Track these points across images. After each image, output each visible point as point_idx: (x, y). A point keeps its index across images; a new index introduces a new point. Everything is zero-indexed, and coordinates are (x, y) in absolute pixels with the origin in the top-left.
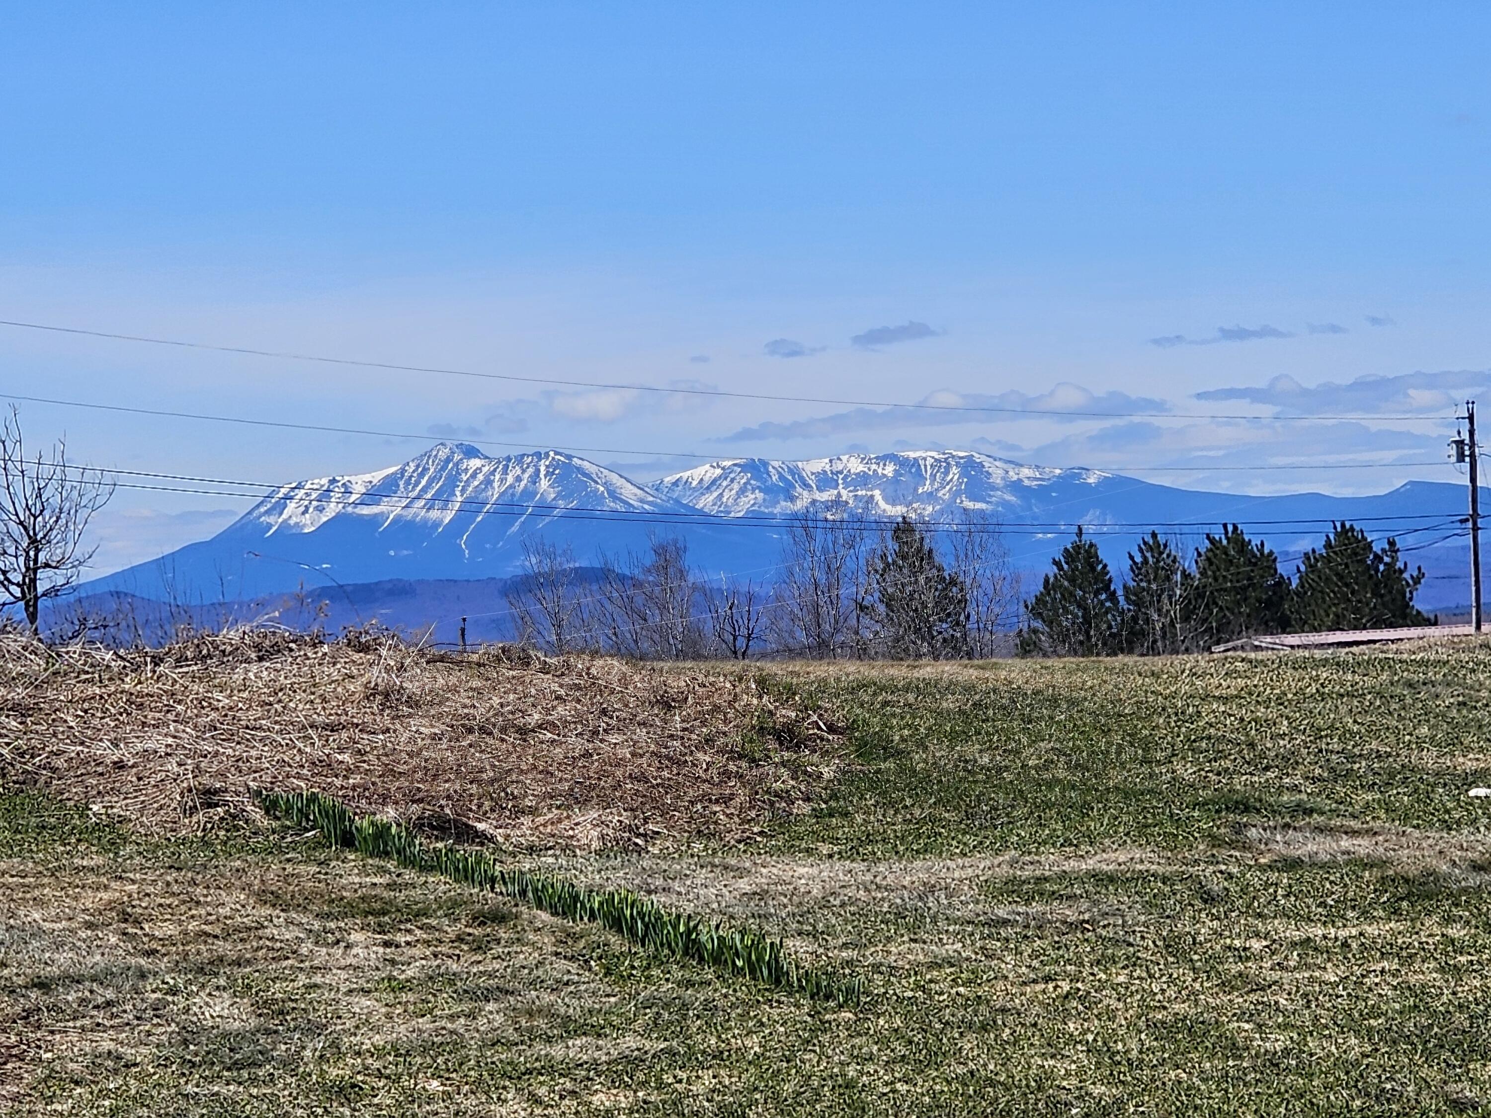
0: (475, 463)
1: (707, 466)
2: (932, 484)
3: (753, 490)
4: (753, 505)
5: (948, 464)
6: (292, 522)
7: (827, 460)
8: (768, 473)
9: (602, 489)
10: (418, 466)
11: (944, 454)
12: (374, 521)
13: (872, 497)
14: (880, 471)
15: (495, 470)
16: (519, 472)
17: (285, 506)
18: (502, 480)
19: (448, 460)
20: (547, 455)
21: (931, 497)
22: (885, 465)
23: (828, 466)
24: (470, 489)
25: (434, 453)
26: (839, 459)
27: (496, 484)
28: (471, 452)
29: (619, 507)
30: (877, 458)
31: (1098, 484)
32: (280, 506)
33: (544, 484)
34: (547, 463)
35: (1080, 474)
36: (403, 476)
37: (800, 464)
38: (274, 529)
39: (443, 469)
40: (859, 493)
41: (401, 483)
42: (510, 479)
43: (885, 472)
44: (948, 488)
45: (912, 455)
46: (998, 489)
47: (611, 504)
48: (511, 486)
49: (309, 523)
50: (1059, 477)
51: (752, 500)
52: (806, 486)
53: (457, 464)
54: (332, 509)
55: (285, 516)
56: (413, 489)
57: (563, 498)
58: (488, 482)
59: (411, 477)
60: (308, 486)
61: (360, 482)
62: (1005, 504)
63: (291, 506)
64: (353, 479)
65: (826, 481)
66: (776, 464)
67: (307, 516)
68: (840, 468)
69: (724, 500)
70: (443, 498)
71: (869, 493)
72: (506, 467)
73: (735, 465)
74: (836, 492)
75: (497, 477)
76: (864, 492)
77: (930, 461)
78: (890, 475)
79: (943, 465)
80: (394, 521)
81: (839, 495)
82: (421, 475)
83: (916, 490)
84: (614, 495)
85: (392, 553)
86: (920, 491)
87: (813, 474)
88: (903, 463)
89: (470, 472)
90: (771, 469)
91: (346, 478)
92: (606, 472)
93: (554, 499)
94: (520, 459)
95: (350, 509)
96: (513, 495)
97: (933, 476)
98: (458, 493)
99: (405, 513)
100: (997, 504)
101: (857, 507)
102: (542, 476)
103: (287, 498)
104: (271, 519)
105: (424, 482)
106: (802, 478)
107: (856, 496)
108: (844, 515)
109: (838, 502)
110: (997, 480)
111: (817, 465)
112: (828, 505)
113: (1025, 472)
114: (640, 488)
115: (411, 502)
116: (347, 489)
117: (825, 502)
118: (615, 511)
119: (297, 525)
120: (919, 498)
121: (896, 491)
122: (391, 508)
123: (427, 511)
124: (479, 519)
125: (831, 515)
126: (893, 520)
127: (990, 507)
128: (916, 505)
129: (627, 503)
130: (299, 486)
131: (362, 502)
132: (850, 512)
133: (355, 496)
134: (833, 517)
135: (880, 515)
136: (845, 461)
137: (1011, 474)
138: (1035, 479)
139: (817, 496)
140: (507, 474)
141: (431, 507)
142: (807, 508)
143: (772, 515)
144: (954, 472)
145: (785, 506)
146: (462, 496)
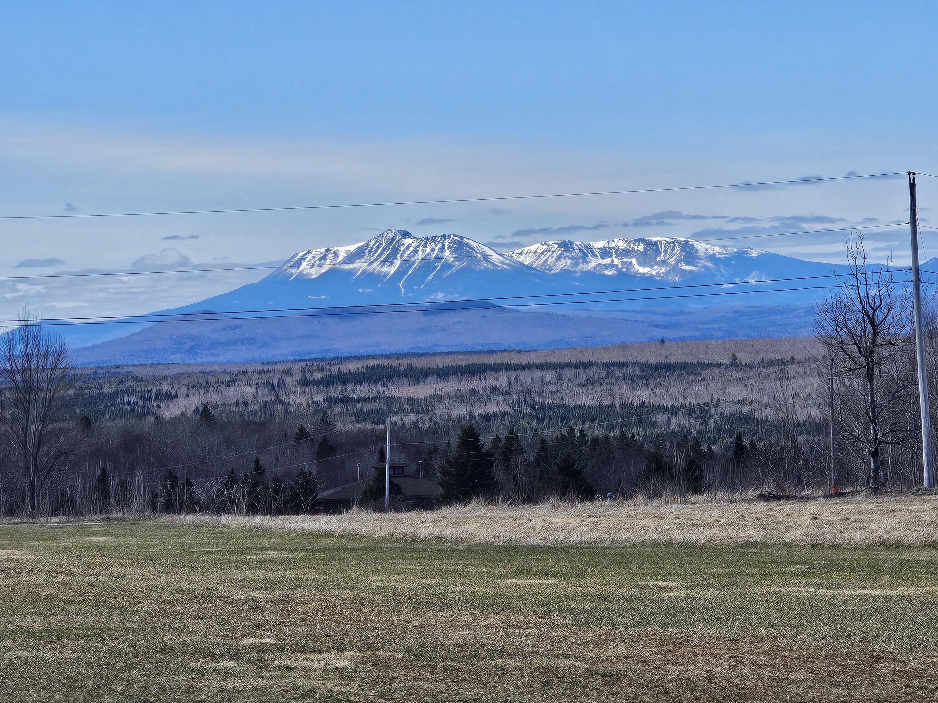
0: (408, 241)
1: (539, 245)
2: (665, 256)
3: (565, 258)
4: (564, 266)
5: (674, 244)
6: (305, 272)
7: (606, 241)
8: (573, 248)
9: (480, 256)
10: (376, 242)
11: (672, 239)
12: (351, 273)
13: (631, 262)
14: (636, 248)
15: (419, 245)
16: (434, 246)
17: (301, 263)
18: (424, 251)
19: (393, 239)
20: (449, 236)
21: (664, 262)
22: (639, 245)
23: (607, 245)
24: (406, 255)
25: (385, 235)
26: (613, 241)
27: (420, 253)
28: (406, 234)
29: (490, 266)
30: (634, 240)
31: (758, 257)
32: (298, 264)
33: (447, 253)
34: (449, 241)
35: (748, 251)
36: (367, 247)
37: (591, 244)
38: (294, 276)
39: (391, 243)
40: (624, 260)
41: (367, 252)
42: (428, 250)
43: (639, 249)
44: (674, 258)
45: (654, 239)
46: (701, 259)
47: (484, 265)
48: (428, 254)
49: (315, 273)
50: (735, 253)
51: (564, 263)
52: (594, 255)
53: (398, 242)
54: (328, 265)
55: (301, 268)
56: (373, 256)
57: (458, 261)
58: (416, 251)
59: (372, 248)
60: (314, 252)
61: (343, 251)
62: (706, 267)
63: (304, 263)
64: (339, 249)
65: (605, 252)
66: (578, 243)
67: (313, 269)
68: (613, 246)
69: (549, 263)
70: (390, 260)
71: (630, 260)
72: (426, 243)
73: (555, 243)
74: (610, 259)
75: (421, 248)
76: (627, 260)
77: (664, 242)
78: (642, 250)
79: (672, 244)
80: (362, 273)
81: (612, 261)
82: (378, 247)
83: (656, 259)
84: (486, 258)
85: (360, 290)
86: (658, 259)
87: (598, 248)
88: (648, 244)
89: (406, 246)
90: (575, 246)
91: (336, 249)
92: (482, 246)
93: (453, 261)
94: (434, 239)
95: (337, 266)
96: (429, 259)
97: (666, 252)
98: (399, 258)
99: (368, 268)
100: (702, 267)
101: (622, 268)
102: (446, 248)
103: (303, 258)
104: (293, 271)
105: (379, 251)
106: (592, 252)
107: (622, 262)
108: (615, 272)
109: (612, 265)
110: (701, 254)
111: (600, 244)
112: (606, 267)
113: (717, 249)
114: (501, 255)
115: (372, 262)
116: (336, 254)
117: (605, 265)
118: (487, 269)
119: (307, 274)
120: (657, 263)
121: (644, 260)
122: (361, 265)
123: (381, 267)
124: (410, 272)
125: (608, 273)
126: (643, 276)
127: (697, 269)
128: (656, 267)
129: (494, 264)
130: (309, 252)
131: (344, 262)
132: (619, 270)
133: (340, 258)
134: (610, 273)
135: (636, 272)
136: (616, 242)
137: (709, 250)
138: (722, 254)
139: (601, 261)
140: (426, 247)
141: (384, 265)
142: (595, 268)
143: (575, 272)
144: (677, 250)
145: (582, 267)
146: (401, 259)
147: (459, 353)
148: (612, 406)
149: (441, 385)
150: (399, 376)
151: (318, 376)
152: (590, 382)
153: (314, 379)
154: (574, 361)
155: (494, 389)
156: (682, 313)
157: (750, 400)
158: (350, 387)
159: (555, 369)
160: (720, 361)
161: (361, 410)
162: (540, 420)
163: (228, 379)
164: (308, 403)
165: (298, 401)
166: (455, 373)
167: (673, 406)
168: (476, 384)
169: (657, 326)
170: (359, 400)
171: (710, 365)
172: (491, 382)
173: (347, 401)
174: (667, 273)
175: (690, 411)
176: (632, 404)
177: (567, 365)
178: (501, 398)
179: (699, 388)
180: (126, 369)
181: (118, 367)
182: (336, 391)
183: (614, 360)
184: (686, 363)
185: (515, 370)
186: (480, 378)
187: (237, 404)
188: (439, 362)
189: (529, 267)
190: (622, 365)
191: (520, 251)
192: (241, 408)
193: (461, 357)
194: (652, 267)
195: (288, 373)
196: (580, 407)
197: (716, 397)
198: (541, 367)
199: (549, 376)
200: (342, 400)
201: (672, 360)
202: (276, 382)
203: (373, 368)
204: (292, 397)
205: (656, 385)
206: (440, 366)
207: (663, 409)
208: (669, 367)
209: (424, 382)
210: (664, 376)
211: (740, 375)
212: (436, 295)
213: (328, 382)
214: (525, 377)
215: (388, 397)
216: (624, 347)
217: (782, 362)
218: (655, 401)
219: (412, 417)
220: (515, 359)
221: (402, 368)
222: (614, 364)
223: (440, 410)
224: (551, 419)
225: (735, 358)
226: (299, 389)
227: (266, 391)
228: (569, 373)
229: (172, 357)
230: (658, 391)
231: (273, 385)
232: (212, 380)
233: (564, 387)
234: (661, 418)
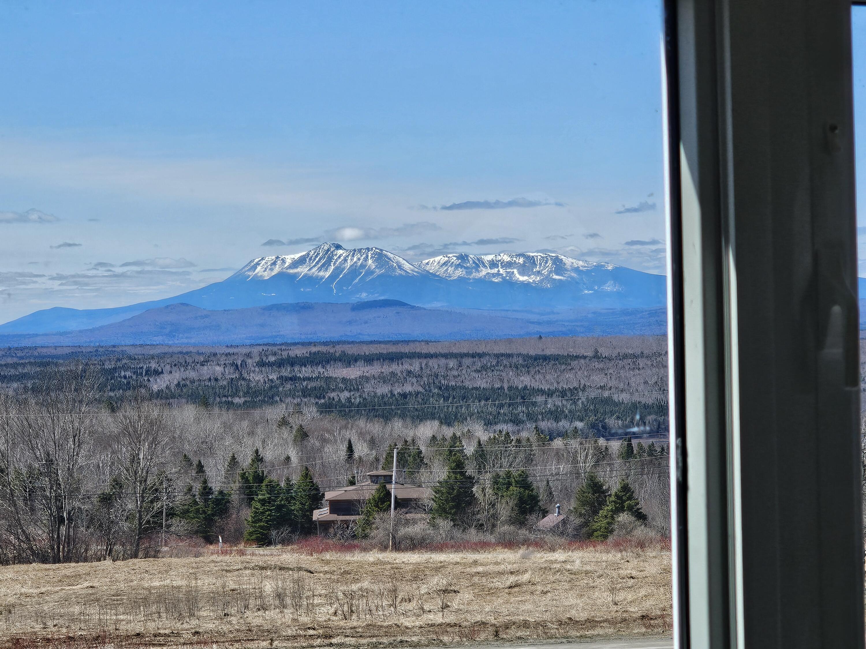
0: (340, 252)
1: (442, 257)
2: (540, 267)
3: (461, 268)
4: (461, 274)
5: (547, 259)
6: (259, 275)
7: (494, 255)
8: (468, 260)
9: (395, 265)
10: (315, 252)
11: (546, 254)
12: (295, 276)
13: (513, 272)
14: (517, 261)
15: (349, 255)
16: (359, 256)
17: (256, 268)
18: (352, 260)
19: (328, 250)
20: (372, 249)
21: (539, 273)
22: (519, 258)
23: (494, 258)
24: (338, 263)
25: (322, 247)
26: (499, 255)
27: (349, 261)
28: (338, 247)
29: (403, 273)
30: (516, 255)
31: (613, 270)
32: (255, 267)
33: (370, 262)
34: (372, 253)
35: (605, 265)
36: (308, 256)
37: (482, 257)
38: (251, 277)
39: (326, 253)
40: (508, 270)
41: (308, 260)
42: (355, 259)
43: (520, 262)
44: (547, 269)
45: (532, 254)
46: (568, 271)
47: (399, 272)
48: (355, 262)
49: (267, 275)
50: (595, 266)
51: (460, 273)
52: (485, 266)
53: (332, 252)
54: (277, 269)
55: (256, 271)
56: (313, 263)
57: (378, 268)
58: (345, 260)
59: (312, 257)
60: (267, 259)
61: (289, 258)
62: (572, 278)
63: (259, 268)
64: (286, 257)
65: (493, 264)
66: (472, 256)
67: (266, 272)
68: (500, 259)
69: (449, 271)
70: (325, 266)
71: (512, 271)
72: (354, 254)
73: (454, 256)
74: (497, 269)
75: (350, 258)
76: (510, 270)
77: (539, 257)
78: (522, 263)
79: (545, 259)
80: (304, 276)
81: (499, 271)
82: (316, 256)
83: (532, 270)
84: (400, 267)
85: (302, 290)
86: (534, 270)
87: (488, 261)
88: (527, 258)
89: (338, 255)
90: (469, 258)
91: (283, 256)
92: (397, 257)
93: (374, 268)
94: (360, 250)
95: (284, 270)
96: (356, 266)
97: (540, 264)
98: (332, 265)
99: (309, 273)
100: (568, 277)
101: (506, 277)
102: (369, 257)
103: (258, 264)
104: (250, 273)
105: (317, 259)
106: (483, 263)
107: (506, 271)
108: (501, 280)
109: (498, 274)
110: (568, 266)
111: (490, 257)
112: (494, 275)
113: (581, 263)
114: (412, 265)
115: (312, 268)
116: (284, 261)
117: (493, 274)
118: (401, 275)
119: (261, 276)
120: (534, 273)
121: (524, 270)
122: (303, 270)
123: (319, 272)
124: (341, 276)
125: (495, 280)
126: (522, 282)
127: (565, 278)
128: (532, 276)
129: (406, 271)
130: (263, 259)
131: (290, 267)
132: (504, 278)
133: (287, 264)
134: (496, 281)
135: (517, 281)
136: (502, 256)
137: (575, 264)
138: (585, 267)
139: (489, 271)
140: (354, 257)
141: (321, 270)
142: (485, 276)
143: (469, 279)
144: (550, 263)
145: (475, 275)
146: (334, 266)
147: (380, 342)
148: (502, 388)
149: (367, 369)
150: (335, 361)
151: (272, 359)
152: (484, 368)
153: (269, 362)
154: (471, 352)
155: (409, 372)
156: (553, 313)
157: (609, 386)
158: (296, 369)
159: (456, 358)
160: (585, 354)
161: (306, 387)
162: (446, 399)
163: (202, 359)
164: (265, 380)
165: (257, 379)
166: (378, 359)
167: (549, 389)
168: (395, 368)
169: (533, 323)
170: (304, 379)
171: (577, 357)
172: (407, 366)
173: (295, 380)
174: (541, 281)
175: (563, 394)
176: (517, 388)
177: (467, 355)
178: (415, 380)
179: (569, 375)
180: (121, 349)
181: (114, 346)
182: (286, 372)
183: (502, 351)
184: (558, 355)
185: (425, 358)
186: (398, 364)
187: (210, 380)
188: (366, 350)
189: (434, 275)
190: (509, 356)
191: (427, 261)
192: (213, 383)
193: (383, 346)
194: (529, 276)
195: (249, 355)
196: (476, 389)
197: (583, 382)
198: (446, 356)
199: (452, 363)
200: (291, 379)
201: (548, 352)
202: (239, 363)
203: (315, 353)
204: (251, 374)
205: (535, 372)
206: (367, 354)
207: (542, 392)
208: (545, 358)
209: (354, 365)
210: (542, 365)
211: (601, 365)
212: (361, 295)
213: (280, 364)
214: (433, 363)
215: (327, 377)
216: (510, 341)
217: (634, 356)
218: (536, 385)
219: (346, 394)
220: (424, 349)
221: (337, 355)
222: (502, 355)
223: (368, 388)
224: (454, 398)
225: (596, 352)
226: (257, 369)
227: (232, 371)
228: (467, 361)
229: (155, 338)
230: (537, 377)
231: (237, 366)
232: (189, 360)
233: (464, 372)
234: (540, 399)
